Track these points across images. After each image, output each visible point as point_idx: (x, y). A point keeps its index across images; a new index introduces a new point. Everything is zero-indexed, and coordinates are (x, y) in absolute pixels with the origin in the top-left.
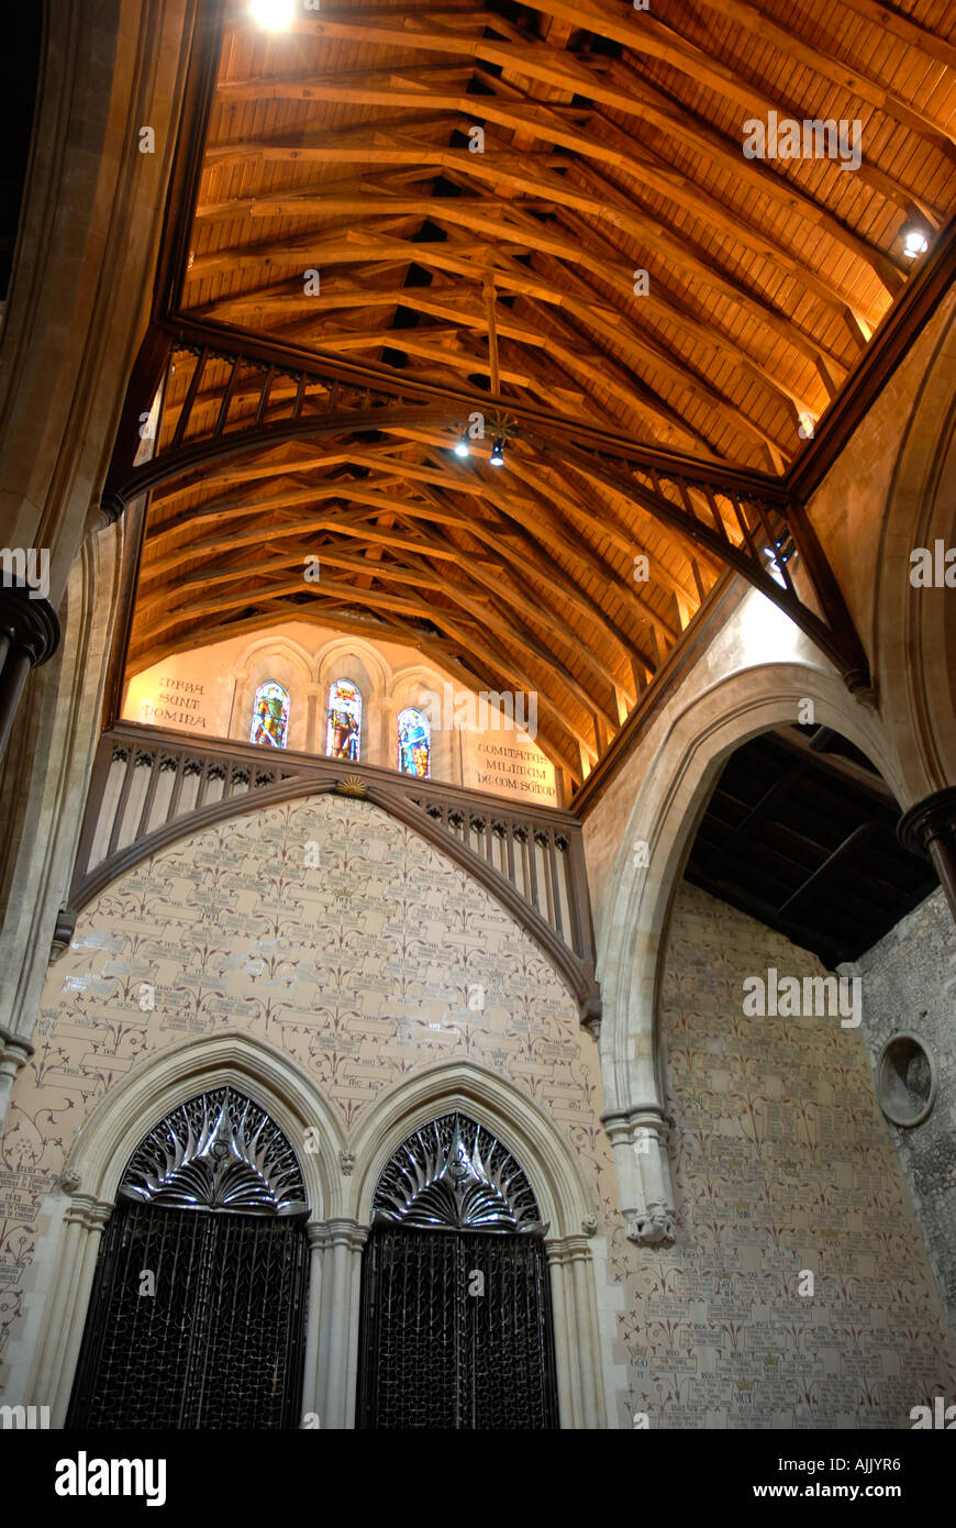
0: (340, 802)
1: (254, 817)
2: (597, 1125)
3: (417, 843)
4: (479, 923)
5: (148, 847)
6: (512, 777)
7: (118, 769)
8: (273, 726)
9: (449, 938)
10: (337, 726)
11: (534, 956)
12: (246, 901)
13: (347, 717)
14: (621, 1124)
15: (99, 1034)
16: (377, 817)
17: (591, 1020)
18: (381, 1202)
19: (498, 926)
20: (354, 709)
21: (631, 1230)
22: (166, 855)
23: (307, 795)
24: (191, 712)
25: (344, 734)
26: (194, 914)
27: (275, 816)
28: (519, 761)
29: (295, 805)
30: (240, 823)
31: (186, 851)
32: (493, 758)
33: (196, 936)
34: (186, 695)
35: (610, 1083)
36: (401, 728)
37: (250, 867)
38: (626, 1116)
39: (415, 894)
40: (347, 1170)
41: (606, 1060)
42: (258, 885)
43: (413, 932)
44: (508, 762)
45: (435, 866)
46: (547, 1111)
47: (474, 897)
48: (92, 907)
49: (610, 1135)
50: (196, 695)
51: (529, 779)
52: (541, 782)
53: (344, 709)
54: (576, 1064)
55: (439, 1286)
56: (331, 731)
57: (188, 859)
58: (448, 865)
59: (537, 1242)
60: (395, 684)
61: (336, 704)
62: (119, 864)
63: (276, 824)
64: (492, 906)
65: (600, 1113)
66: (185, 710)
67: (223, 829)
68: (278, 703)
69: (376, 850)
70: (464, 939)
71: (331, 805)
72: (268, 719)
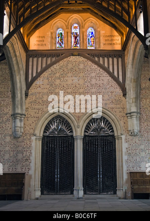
0: (74, 57)
1: (57, 64)
2: (125, 115)
3: (90, 63)
4: (102, 78)
5: (39, 75)
6: (110, 42)
7: (31, 59)
8: (61, 39)
9: (97, 82)
10: (74, 36)
11: (114, 83)
12: (58, 82)
13: (76, 33)
14: (129, 115)
15: (35, 111)
16: (81, 59)
17: (125, 95)
18: (85, 131)
19: (106, 78)
20: (78, 31)
21: (130, 134)
22: (42, 75)
23: (67, 57)
24: (43, 43)
25: (76, 38)
26: (49, 86)
27: (61, 63)
28: (113, 38)
29: (65, 60)
30: (55, 66)
31: (46, 74)
32: (106, 38)
33: (50, 90)
34: (41, 39)
35: (128, 107)
36: (88, 33)
37: (58, 75)
38: (130, 113)
39: (89, 74)
40: (78, 128)
41: (127, 103)
42: (59, 78)
43: (89, 82)
44: (110, 38)
45: (94, 67)
46: (115, 114)
47: (102, 72)
48: (31, 88)
49: (127, 117)
50: (43, 39)
51: (114, 42)
52: (118, 42)
53: (75, 31)
54: (121, 104)
55: (95, 144)
56: (73, 38)
57: (46, 76)
58: (96, 66)
59: (113, 136)
60: (85, 24)
61: (73, 31)
62: (34, 79)
63: (61, 65)
64: (105, 74)
65: (125, 113)
66: (41, 43)
67: (52, 68)
68: (61, 33)
69: (82, 66)
70: (100, 82)
71: (72, 58)
72: (60, 38)
